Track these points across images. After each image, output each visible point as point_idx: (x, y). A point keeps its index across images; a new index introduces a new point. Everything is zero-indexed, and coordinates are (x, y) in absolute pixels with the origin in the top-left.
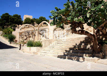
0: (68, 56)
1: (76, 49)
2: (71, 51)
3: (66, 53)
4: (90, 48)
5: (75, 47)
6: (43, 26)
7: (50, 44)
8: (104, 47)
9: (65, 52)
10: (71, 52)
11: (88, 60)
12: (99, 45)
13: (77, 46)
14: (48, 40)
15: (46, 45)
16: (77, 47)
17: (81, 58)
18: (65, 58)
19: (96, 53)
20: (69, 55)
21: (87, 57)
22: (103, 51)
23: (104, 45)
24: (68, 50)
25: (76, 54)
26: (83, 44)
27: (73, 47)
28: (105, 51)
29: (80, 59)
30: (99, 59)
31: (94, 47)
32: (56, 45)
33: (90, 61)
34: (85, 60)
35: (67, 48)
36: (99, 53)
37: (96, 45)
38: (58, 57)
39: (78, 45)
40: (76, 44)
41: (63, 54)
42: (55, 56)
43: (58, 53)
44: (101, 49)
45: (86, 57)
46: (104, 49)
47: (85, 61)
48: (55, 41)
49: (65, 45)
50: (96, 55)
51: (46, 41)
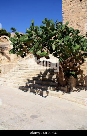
0: (30, 88)
1: (40, 80)
2: (35, 81)
3: (28, 84)
4: (56, 79)
5: (39, 76)
6: (2, 41)
7: (10, 70)
8: (70, 79)
9: (27, 82)
10: (34, 83)
11: (52, 95)
12: (65, 78)
13: (41, 75)
14: (8, 65)
15: (5, 70)
16: (41, 77)
17: (45, 92)
18: (27, 91)
19: (61, 86)
20: (32, 87)
21: (52, 90)
22: (69, 83)
23: (70, 77)
24: (31, 79)
25: (40, 86)
26: (49, 73)
27: (37, 75)
28: (70, 84)
29: (43, 93)
30: (64, 94)
31: (60, 79)
32: (17, 71)
33: (54, 96)
34: (49, 94)
35: (30, 76)
36: (64, 86)
37: (62, 78)
38: (19, 89)
39: (43, 73)
40: (41, 73)
41: (25, 85)
42: (16, 87)
43: (19, 83)
44: (67, 81)
45: (50, 90)
46: (70, 81)
47: (49, 96)
48: (16, 66)
49: (28, 72)
50: (62, 88)
51: (6, 66)
